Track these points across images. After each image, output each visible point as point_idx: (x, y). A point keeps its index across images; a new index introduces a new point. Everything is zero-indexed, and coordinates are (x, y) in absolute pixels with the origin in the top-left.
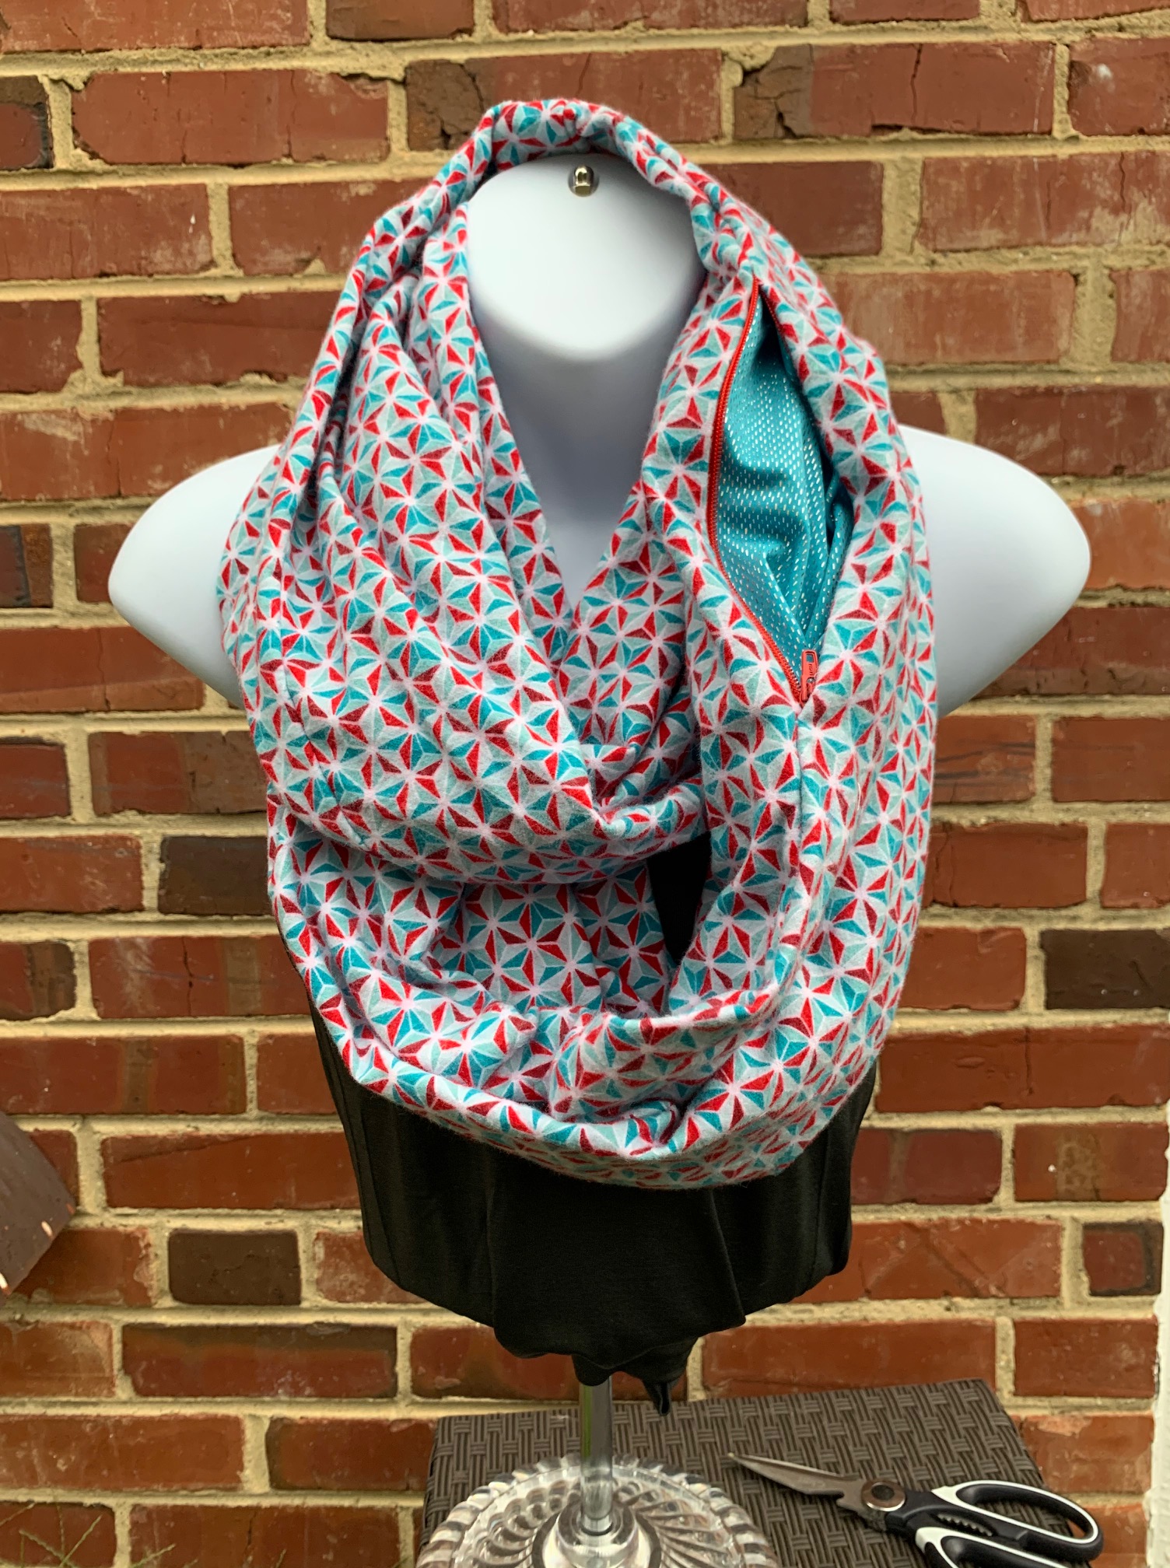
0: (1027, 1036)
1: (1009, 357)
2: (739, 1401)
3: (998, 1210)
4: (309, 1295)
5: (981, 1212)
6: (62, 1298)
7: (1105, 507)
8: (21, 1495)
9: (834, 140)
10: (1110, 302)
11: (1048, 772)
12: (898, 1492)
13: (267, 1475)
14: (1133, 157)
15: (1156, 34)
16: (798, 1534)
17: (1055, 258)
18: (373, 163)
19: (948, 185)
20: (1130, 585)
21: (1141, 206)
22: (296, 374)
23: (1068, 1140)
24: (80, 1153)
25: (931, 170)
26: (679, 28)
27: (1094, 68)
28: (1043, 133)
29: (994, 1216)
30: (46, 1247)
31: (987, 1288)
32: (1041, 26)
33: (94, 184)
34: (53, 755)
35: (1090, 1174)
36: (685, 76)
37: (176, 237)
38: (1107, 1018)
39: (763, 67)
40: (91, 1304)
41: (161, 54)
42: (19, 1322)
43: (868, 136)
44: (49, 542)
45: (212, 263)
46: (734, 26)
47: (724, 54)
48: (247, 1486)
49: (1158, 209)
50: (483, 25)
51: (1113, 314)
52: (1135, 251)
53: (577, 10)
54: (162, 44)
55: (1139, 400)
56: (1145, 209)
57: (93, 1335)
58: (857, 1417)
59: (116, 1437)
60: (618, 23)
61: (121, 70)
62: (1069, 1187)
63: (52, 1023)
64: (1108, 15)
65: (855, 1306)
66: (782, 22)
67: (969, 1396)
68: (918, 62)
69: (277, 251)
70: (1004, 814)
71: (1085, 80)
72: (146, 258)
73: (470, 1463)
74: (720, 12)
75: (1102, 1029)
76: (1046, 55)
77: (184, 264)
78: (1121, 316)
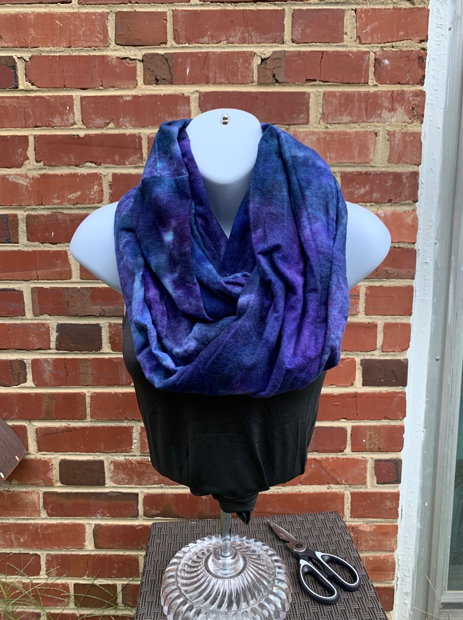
0: (356, 395)
1: (352, 161)
3: (346, 455)
4: (108, 482)
5: (340, 455)
6: (22, 483)
7: (385, 213)
8: (8, 551)
9: (293, 84)
10: (388, 142)
11: (364, 305)
13: (93, 544)
14: (396, 92)
15: (405, 49)
17: (369, 127)
18: (131, 89)
19: (332, 101)
21: (399, 109)
22: (104, 163)
23: (370, 431)
24: (28, 433)
25: (326, 95)
26: (239, 44)
27: (383, 61)
28: (365, 83)
29: (344, 457)
30: (17, 464)
31: (341, 481)
32: (365, 45)
33: (33, 94)
34: (19, 295)
35: (377, 443)
36: (241, 60)
37: (62, 114)
38: (384, 389)
39: (268, 58)
40: (32, 485)
41: (56, 49)
42: (7, 491)
43: (305, 83)
44: (17, 220)
45: (75, 123)
46: (258, 43)
47: (255, 53)
48: (86, 547)
49: (404, 110)
50: (170, 41)
51: (389, 147)
52: (397, 125)
53: (203, 37)
54: (57, 46)
55: (397, 176)
56: (400, 111)
57: (33, 495)
58: (294, 523)
59: (41, 531)
60: (218, 42)
61: (43, 54)
62: (370, 447)
63: (19, 388)
64: (388, 42)
65: (296, 487)
66: (275, 42)
67: (332, 517)
68: (322, 57)
69: (97, 119)
71: (380, 65)
72: (51, 121)
73: (162, 537)
74: (254, 39)
75: (381, 393)
76: (367, 56)
77: (65, 123)
78: (391, 148)
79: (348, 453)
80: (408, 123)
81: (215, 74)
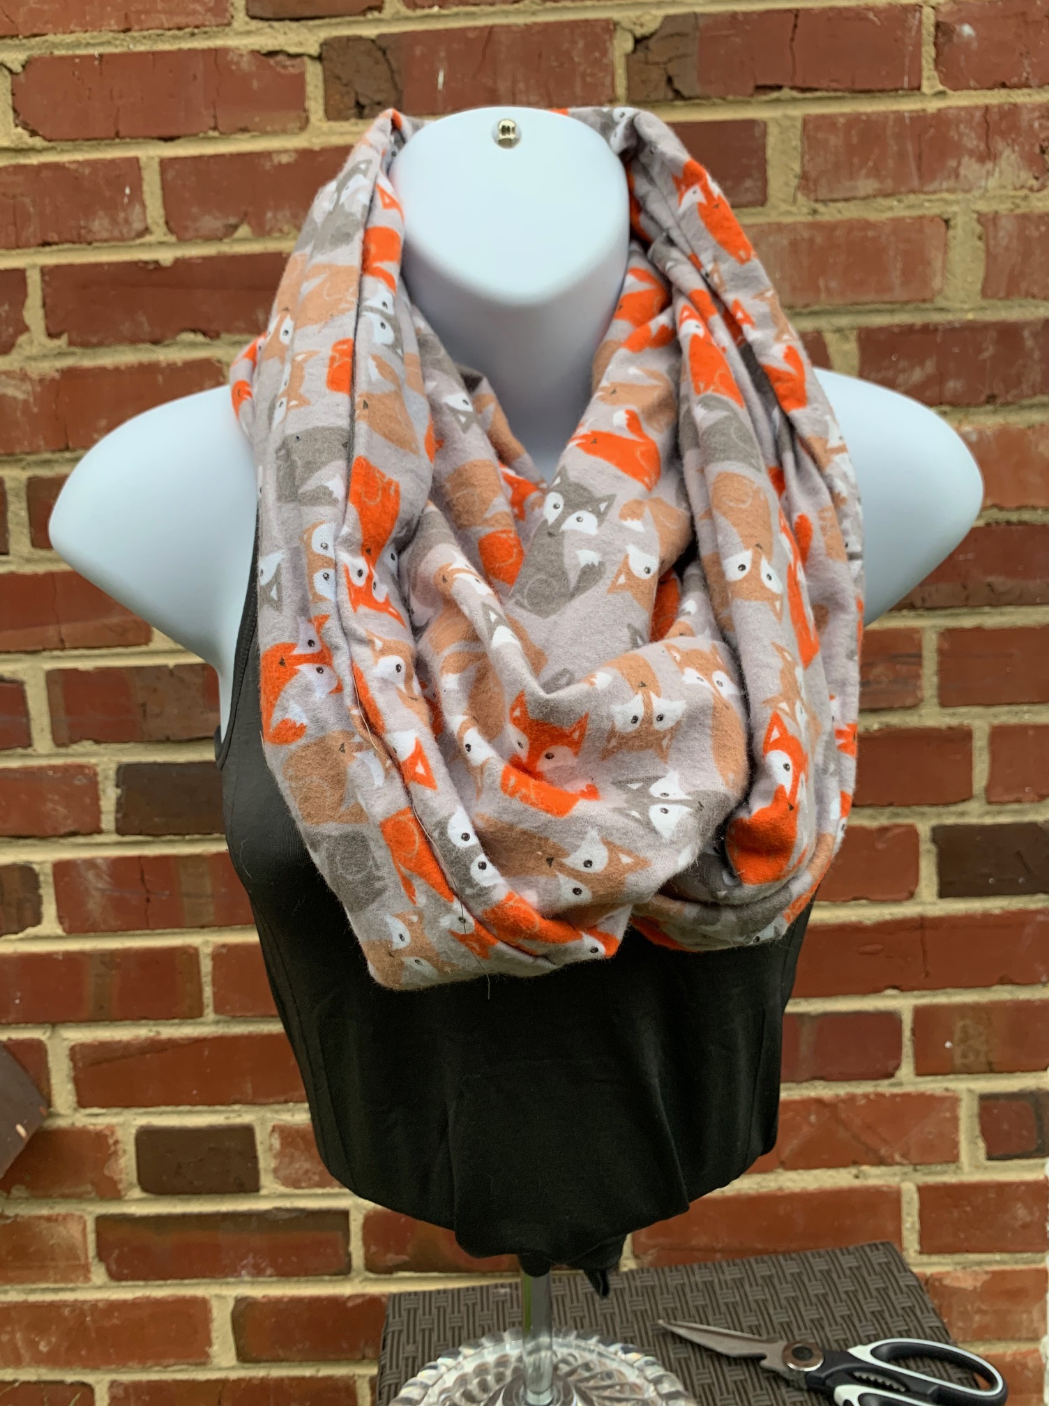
0: (921, 924)
1: (887, 297)
2: (667, 1269)
3: (900, 1084)
4: (268, 1183)
5: (884, 1087)
6: (41, 1190)
7: (982, 433)
8: (7, 1375)
9: (719, 101)
10: (980, 244)
11: (935, 680)
12: (816, 1352)
13: (234, 1349)
14: (996, 110)
16: (725, 1395)
17: (927, 204)
18: (293, 133)
19: (826, 140)
20: (1007, 505)
21: (1005, 154)
22: (228, 331)
23: (963, 1017)
24: (50, 1058)
25: (810, 126)
27: (958, 27)
28: (912, 89)
29: (896, 1090)
30: (21, 1148)
31: (892, 1157)
33: (34, 160)
34: (13, 691)
35: (984, 1048)
36: (581, 44)
37: (112, 206)
38: (995, 905)
39: (652, 35)
40: (66, 1197)
41: (92, 38)
43: (752, 96)
44: (3, 494)
45: (146, 231)
47: (616, 24)
48: (215, 1361)
49: (1021, 156)
50: (392, 1)
51: (982, 255)
52: (1001, 196)
54: (94, 28)
55: (1008, 333)
56: (1009, 157)
57: (68, 1226)
58: (776, 1281)
59: (93, 1321)
61: (57, 53)
62: (965, 1061)
63: (21, 940)
65: (771, 1177)
67: (878, 1258)
68: (795, 26)
69: (206, 217)
70: (895, 720)
71: (950, 40)
72: (85, 227)
73: (419, 1338)
75: (991, 915)
76: (914, 17)
77: (121, 232)
78: (991, 257)
79: (907, 1079)
80: (1031, 189)
81: (515, 82)
